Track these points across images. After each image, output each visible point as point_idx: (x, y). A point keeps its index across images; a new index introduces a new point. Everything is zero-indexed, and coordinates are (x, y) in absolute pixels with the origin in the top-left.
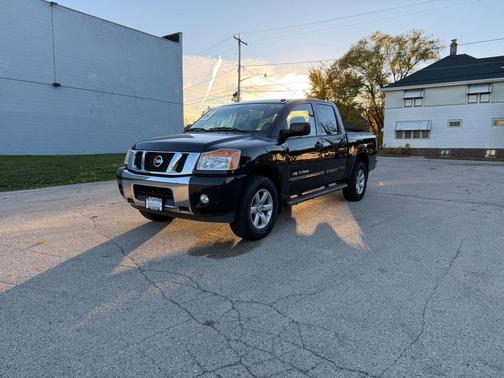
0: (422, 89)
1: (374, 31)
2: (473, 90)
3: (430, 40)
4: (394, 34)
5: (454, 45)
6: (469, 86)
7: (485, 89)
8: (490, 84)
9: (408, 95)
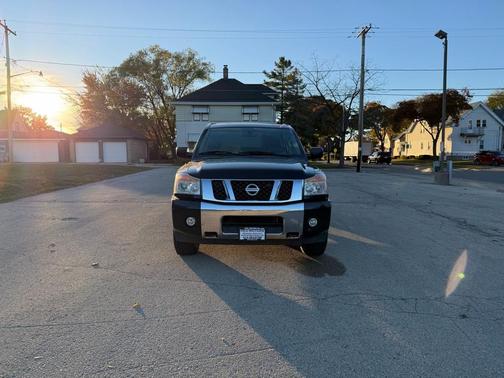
0: (208, 106)
1: (153, 45)
2: (246, 110)
3: (204, 61)
4: (173, 51)
5: (226, 70)
6: (244, 106)
7: (254, 110)
8: (257, 106)
9: (197, 110)
